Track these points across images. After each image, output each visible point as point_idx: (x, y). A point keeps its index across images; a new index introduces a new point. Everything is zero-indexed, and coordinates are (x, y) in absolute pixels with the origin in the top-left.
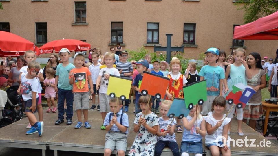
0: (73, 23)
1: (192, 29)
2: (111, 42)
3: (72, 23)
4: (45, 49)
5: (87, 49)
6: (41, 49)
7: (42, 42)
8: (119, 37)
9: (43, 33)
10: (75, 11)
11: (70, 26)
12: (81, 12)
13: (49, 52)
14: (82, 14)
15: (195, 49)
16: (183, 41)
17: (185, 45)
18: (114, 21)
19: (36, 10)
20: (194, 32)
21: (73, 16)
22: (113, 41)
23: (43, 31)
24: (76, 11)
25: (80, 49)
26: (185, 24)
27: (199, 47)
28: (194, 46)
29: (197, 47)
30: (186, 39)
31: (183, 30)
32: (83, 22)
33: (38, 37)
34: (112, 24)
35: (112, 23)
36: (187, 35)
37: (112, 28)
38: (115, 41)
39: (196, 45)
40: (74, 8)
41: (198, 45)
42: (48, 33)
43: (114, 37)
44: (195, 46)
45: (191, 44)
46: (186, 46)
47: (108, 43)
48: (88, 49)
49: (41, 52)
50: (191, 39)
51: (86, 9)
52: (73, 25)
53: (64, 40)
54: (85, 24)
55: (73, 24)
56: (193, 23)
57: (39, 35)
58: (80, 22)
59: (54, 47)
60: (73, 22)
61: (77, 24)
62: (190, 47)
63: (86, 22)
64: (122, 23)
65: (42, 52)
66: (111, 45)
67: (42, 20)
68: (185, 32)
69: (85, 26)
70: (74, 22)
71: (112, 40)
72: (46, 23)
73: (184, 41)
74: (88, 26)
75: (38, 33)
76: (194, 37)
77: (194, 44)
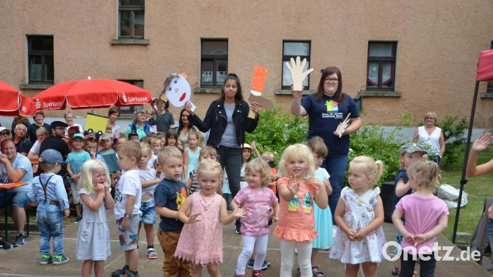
0: (115, 40)
1: (388, 54)
2: (201, 85)
3: (112, 40)
4: (47, 100)
5: (142, 102)
6: (38, 100)
7: (42, 82)
8: (218, 73)
9: (43, 59)
10: (119, 11)
11: (107, 45)
12: (133, 14)
13: (57, 107)
14: (135, 18)
15: (393, 101)
16: (365, 83)
17: (372, 93)
18: (207, 36)
19: (26, 5)
20: (392, 61)
21: (115, 24)
22: (205, 82)
23: (44, 56)
24: (122, 12)
25: (128, 102)
26: (372, 44)
27: (403, 97)
28: (391, 94)
29: (399, 97)
30: (374, 79)
31: (366, 56)
32: (137, 37)
33: (33, 70)
34: (204, 43)
35: (203, 40)
36: (375, 68)
37: (203, 54)
38: (209, 82)
39: (396, 93)
40: (116, 5)
41: (401, 93)
42: (55, 61)
43: (207, 74)
44: (395, 95)
45: (385, 90)
46: (372, 95)
47: (195, 87)
48: (145, 101)
49: (37, 108)
50: (386, 77)
51: (144, 7)
52: (113, 45)
53: (89, 80)
54: (142, 42)
55: (114, 42)
56: (391, 40)
57: (33, 65)
58: (130, 36)
59: (67, 97)
60: (114, 38)
61: (124, 42)
62: (383, 97)
63: (143, 38)
64: (226, 40)
65: (40, 107)
66: (199, 91)
67: (41, 31)
68: (371, 61)
69: (142, 48)
70: (117, 38)
71: (203, 81)
72: (50, 38)
73: (369, 83)
74: (148, 47)
75: (33, 58)
76: (391, 72)
77: (393, 90)
